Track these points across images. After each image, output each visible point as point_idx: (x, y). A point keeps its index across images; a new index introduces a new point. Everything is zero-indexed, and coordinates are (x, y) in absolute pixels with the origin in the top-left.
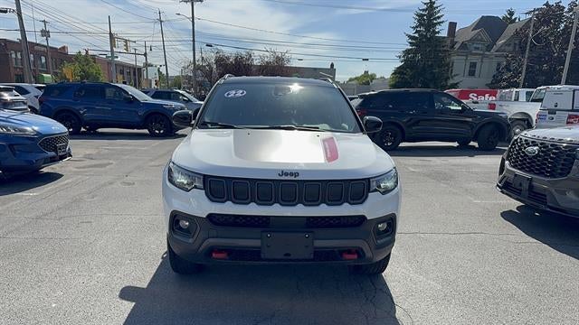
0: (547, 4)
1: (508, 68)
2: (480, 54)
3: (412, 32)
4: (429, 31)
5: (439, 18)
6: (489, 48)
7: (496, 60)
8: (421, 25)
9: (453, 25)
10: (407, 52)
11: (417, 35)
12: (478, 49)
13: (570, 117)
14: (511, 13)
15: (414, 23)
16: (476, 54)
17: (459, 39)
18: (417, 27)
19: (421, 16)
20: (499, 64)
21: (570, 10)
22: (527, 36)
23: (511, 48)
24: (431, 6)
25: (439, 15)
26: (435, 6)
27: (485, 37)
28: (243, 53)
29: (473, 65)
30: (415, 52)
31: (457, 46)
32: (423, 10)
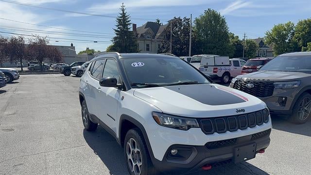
0: (175, 18)
1: (163, 47)
2: (150, 40)
3: (116, 28)
4: (125, 28)
5: (128, 21)
6: (154, 37)
7: (157, 43)
8: (120, 25)
9: (135, 26)
10: (115, 38)
11: (119, 30)
12: (148, 37)
13: (214, 69)
14: (159, 21)
15: (117, 24)
16: (148, 40)
17: (140, 33)
18: (118, 25)
19: (120, 20)
20: (159, 45)
21: (184, 21)
22: (170, 32)
23: (163, 37)
24: (124, 16)
25: (128, 20)
26: (126, 15)
27: (151, 32)
28: (17, 37)
29: (148, 45)
30: (120, 38)
31: (139, 36)
32: (120, 17)
